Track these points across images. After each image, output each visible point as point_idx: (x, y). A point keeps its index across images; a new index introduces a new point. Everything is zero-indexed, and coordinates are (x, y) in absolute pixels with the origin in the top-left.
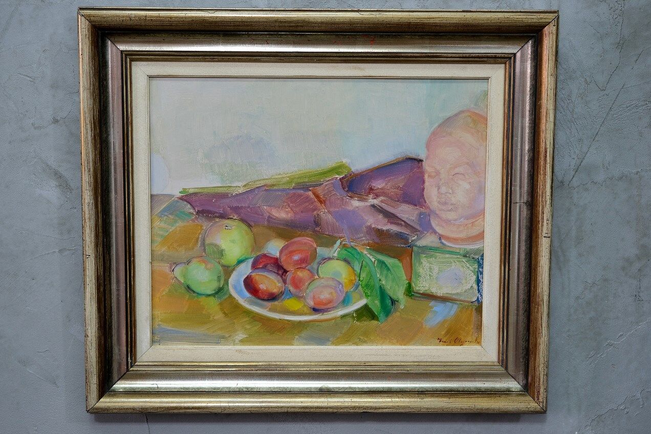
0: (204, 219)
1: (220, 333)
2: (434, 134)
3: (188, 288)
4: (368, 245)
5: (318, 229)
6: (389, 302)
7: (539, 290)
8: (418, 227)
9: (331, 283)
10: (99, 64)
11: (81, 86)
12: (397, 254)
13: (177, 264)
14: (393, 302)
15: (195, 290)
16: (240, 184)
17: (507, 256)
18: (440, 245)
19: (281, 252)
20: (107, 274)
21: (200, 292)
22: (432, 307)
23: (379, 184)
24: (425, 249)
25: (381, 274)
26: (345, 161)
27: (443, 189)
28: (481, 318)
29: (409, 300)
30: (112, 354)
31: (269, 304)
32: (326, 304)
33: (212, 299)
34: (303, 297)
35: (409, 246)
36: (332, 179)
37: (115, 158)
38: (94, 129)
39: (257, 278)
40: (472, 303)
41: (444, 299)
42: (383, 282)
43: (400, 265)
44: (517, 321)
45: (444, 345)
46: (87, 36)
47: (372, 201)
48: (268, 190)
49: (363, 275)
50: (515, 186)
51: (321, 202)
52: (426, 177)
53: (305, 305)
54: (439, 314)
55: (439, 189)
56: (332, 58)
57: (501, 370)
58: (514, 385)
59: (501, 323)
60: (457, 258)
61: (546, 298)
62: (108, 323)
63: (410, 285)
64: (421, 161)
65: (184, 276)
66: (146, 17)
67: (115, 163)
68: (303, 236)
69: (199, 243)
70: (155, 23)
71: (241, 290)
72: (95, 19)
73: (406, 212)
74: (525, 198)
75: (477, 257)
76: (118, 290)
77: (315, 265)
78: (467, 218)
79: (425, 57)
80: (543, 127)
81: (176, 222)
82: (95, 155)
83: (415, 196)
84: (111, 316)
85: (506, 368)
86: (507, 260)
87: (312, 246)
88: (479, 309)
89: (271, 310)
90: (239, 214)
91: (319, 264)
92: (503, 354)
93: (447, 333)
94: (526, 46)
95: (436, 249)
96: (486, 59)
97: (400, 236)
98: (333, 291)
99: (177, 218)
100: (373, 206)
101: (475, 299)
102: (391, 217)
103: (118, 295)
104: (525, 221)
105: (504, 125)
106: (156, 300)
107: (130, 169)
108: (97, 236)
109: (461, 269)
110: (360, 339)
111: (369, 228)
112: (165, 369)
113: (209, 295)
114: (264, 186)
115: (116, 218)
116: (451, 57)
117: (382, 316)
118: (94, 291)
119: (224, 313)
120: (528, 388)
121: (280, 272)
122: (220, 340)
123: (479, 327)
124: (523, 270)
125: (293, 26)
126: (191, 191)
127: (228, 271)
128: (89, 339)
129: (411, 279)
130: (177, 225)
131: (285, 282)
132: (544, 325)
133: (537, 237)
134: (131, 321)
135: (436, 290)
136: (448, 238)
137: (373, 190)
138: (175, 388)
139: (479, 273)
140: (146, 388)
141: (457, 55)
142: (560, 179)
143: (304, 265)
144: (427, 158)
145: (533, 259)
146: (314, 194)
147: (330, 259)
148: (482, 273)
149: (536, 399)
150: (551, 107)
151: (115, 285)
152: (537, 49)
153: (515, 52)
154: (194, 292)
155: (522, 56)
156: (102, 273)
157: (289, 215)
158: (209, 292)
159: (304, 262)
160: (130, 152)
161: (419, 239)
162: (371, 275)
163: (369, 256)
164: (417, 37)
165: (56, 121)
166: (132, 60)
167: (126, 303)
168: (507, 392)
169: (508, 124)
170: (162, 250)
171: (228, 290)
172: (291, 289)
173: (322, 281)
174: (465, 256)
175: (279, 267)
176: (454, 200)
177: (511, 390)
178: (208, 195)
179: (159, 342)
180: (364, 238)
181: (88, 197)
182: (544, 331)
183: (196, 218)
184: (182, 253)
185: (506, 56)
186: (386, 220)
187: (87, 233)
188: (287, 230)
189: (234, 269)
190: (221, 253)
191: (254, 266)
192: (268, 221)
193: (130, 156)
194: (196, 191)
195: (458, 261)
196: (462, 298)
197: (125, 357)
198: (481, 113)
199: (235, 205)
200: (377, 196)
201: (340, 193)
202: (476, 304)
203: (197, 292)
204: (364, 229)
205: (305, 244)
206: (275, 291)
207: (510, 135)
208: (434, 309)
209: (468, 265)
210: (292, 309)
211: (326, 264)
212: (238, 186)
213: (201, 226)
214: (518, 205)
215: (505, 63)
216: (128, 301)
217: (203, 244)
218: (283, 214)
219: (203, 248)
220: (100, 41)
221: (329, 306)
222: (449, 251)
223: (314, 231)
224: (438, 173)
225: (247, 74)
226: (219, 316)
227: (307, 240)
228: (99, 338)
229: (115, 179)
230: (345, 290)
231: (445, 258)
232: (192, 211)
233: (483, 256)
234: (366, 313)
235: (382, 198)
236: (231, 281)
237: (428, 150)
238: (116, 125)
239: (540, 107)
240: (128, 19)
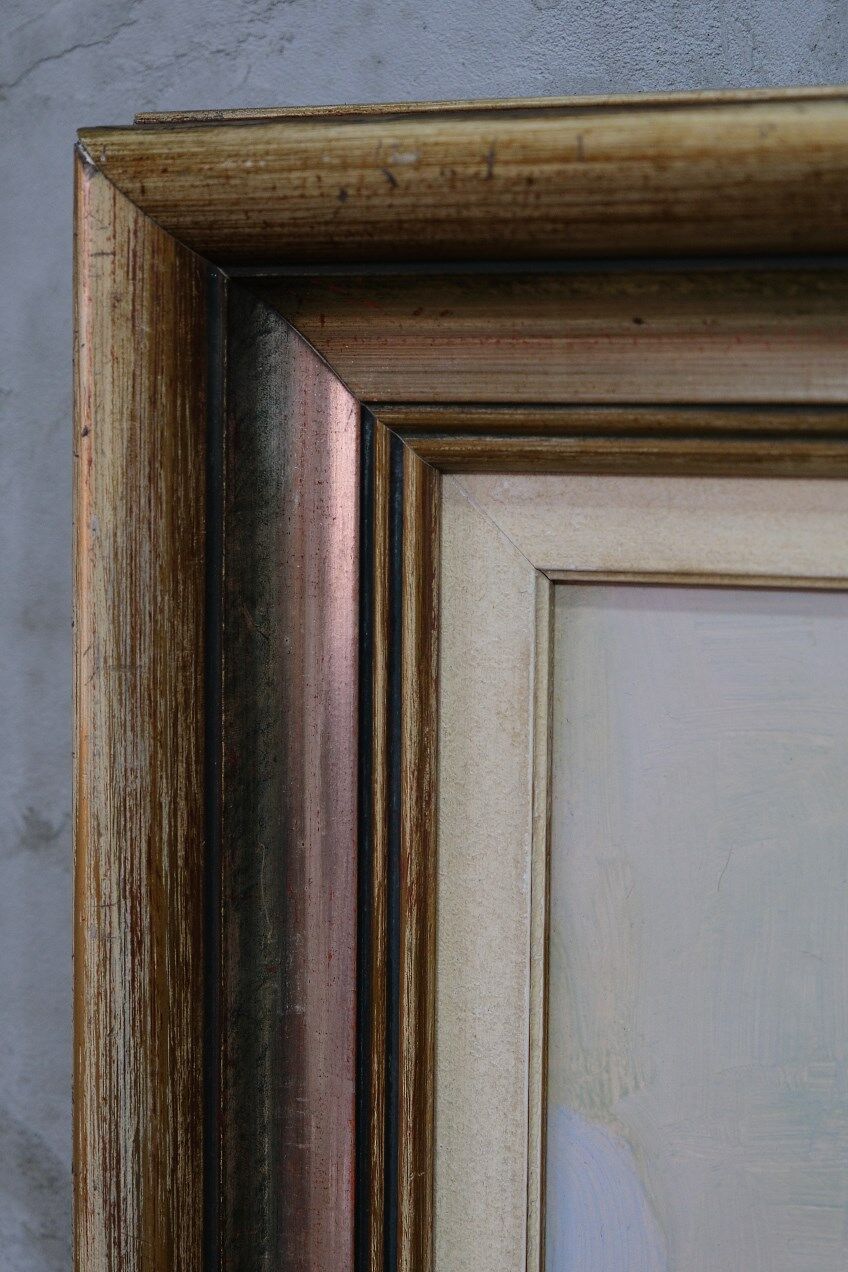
11: (84, 648)
38: (157, 942)
46: (126, 307)
66: (490, 159)
107: (406, 1209)
160: (407, 1090)
165: (39, 835)
166: (438, 467)
193: (408, 1119)
220: (221, 340)
240: (374, 176)
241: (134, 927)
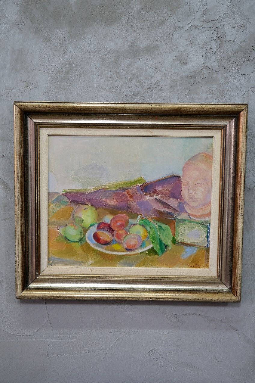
0: (74, 205)
1: (81, 260)
2: (187, 164)
3: (66, 238)
4: (154, 218)
5: (129, 210)
6: (163, 246)
7: (237, 241)
8: (178, 210)
9: (136, 237)
10: (24, 129)
11: (15, 139)
12: (168, 223)
13: (60, 226)
14: (166, 246)
15: (69, 239)
16: (91, 188)
17: (222, 224)
18: (189, 218)
19: (111, 221)
20: (27, 231)
21: (71, 240)
22: (185, 249)
23: (159, 188)
24: (181, 221)
25: (160, 232)
26: (142, 177)
27: (191, 191)
28: (209, 254)
29: (174, 245)
30: (28, 270)
31: (105, 246)
32: (133, 247)
33: (77, 244)
34: (122, 243)
35: (174, 219)
36: (136, 186)
37: (31, 175)
38: (21, 161)
39: (100, 234)
40: (204, 247)
41: (191, 245)
42: (161, 237)
43: (169, 228)
44: (227, 256)
45: (190, 268)
46: (18, 115)
47: (156, 196)
48: (105, 191)
49: (151, 233)
50: (226, 190)
51: (131, 197)
52: (182, 185)
53: (123, 247)
54: (188, 252)
55: (189, 191)
56: (136, 127)
57: (219, 280)
58: (225, 288)
59: (219, 257)
60: (198, 225)
61: (241, 245)
62: (27, 255)
63: (174, 238)
64: (180, 177)
65: (64, 232)
66: (47, 106)
67: (31, 177)
68: (122, 213)
69: (72, 216)
70: (51, 109)
71: (92, 240)
72: (22, 107)
73: (173, 202)
74: (231, 196)
75: (207, 224)
76: (32, 239)
77: (127, 227)
78: (202, 205)
79: (182, 126)
80: (240, 161)
81: (60, 206)
82: (21, 173)
83: (176, 194)
84: (28, 251)
85: (221, 280)
86: (222, 226)
87: (126, 218)
88: (208, 250)
89: (106, 249)
90: (91, 202)
91: (130, 227)
92: (219, 273)
93: (192, 261)
94: (232, 121)
95: (187, 220)
96: (212, 128)
97: (169, 214)
98: (136, 240)
99: (61, 204)
100: (156, 199)
101: (206, 245)
102: (165, 205)
103: (32, 241)
104: (231, 207)
105: (221, 160)
106: (50, 244)
107: (39, 180)
108: (22, 212)
109: (199, 230)
110: (149, 264)
111: (154, 210)
112: (54, 278)
113: (76, 242)
114: (103, 189)
115: (31, 204)
116: (195, 127)
117: (160, 253)
118: (20, 239)
119: (83, 251)
120: (232, 290)
121: (111, 231)
122: (81, 263)
123: (208, 259)
124: (229, 231)
125: (118, 111)
126: (68, 191)
127: (85, 230)
128: (17, 262)
129: (174, 235)
130: (61, 207)
131: (113, 236)
132: (240, 258)
133: (237, 215)
134: (38, 254)
135: (186, 241)
136: (193, 215)
137: (156, 191)
138: (59, 287)
139: (208, 233)
140: (45, 287)
141: (198, 126)
142: (248, 186)
143: (122, 228)
144: (183, 176)
145: (235, 226)
146: (128, 193)
147: (135, 225)
148: (209, 233)
149: (235, 295)
150: (244, 151)
151: (30, 236)
152: (237, 122)
153: (226, 124)
154: (69, 240)
155: (230, 126)
156: (24, 230)
157: (115, 203)
158: (76, 240)
159: (122, 226)
161: (179, 215)
162: (155, 233)
163: (154, 223)
164: (178, 117)
165: (3, 156)
166: (40, 127)
167: (36, 245)
168: (221, 292)
169: (223, 160)
170: (53, 220)
171: (85, 239)
172: (116, 239)
173: (131, 235)
174: (201, 224)
175: (109, 228)
176: (196, 197)
177: (223, 290)
178: (76, 193)
179: (52, 264)
180: (152, 215)
181: (18, 193)
182: (240, 262)
183: (70, 204)
184: (63, 221)
185: (222, 126)
186: (163, 206)
187: (17, 211)
188: (114, 211)
189: (88, 229)
190: (82, 221)
191: (98, 228)
192: (105, 206)
193: (38, 173)
194: (70, 191)
195: (198, 227)
196: (199, 245)
197: (35, 271)
198: (209, 154)
199: (89, 198)
200: (158, 194)
201: (140, 192)
202: (207, 248)
203: (70, 240)
204: (152, 211)
205: (123, 217)
206: (108, 240)
207: (224, 165)
208: (186, 250)
209: (203, 229)
210: (116, 249)
211: (133, 227)
212: (91, 189)
213: (73, 208)
214: (227, 199)
215: (221, 130)
216: (37, 244)
217: (73, 217)
218: (112, 203)
219: (73, 219)
220: (24, 118)
221: (134, 248)
222: (194, 222)
223: (127, 211)
224: (188, 183)
225: (95, 134)
226: (81, 252)
227: (124, 215)
228: (22, 262)
229: (31, 185)
230: (142, 240)
231: (192, 225)
232: (68, 200)
233: (210, 224)
234: (152, 251)
235: (161, 195)
236: (86, 235)
237: (183, 172)
238: (32, 158)
239: (238, 151)
240: (38, 107)
241: (20, 160)
